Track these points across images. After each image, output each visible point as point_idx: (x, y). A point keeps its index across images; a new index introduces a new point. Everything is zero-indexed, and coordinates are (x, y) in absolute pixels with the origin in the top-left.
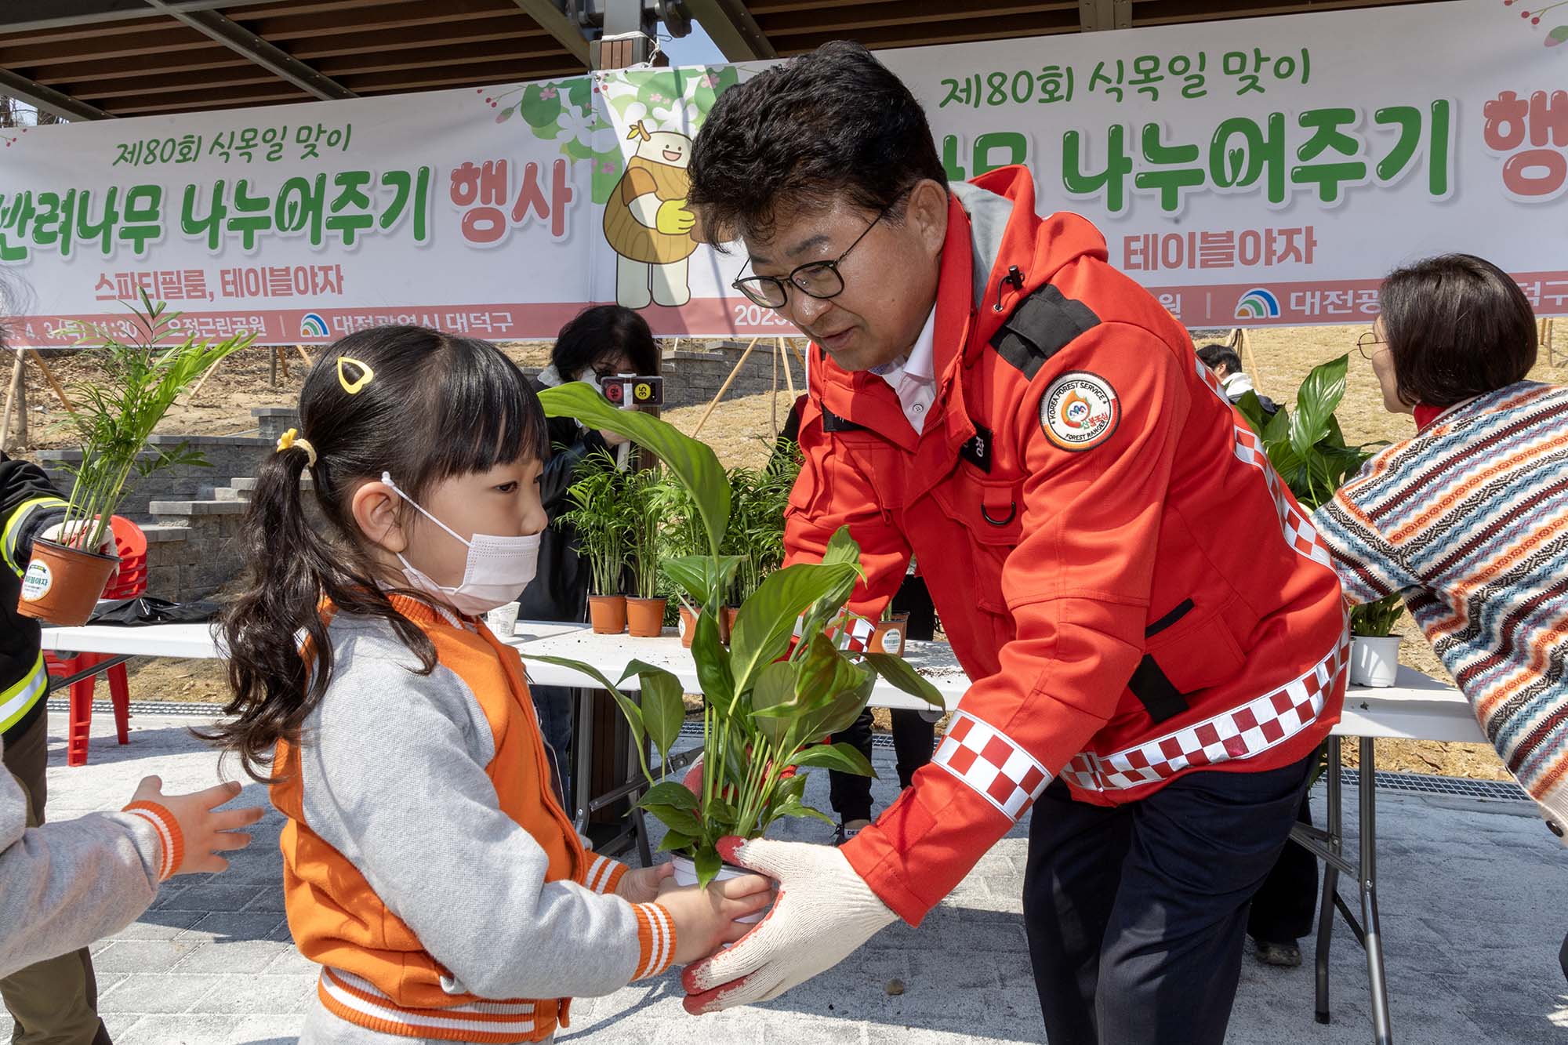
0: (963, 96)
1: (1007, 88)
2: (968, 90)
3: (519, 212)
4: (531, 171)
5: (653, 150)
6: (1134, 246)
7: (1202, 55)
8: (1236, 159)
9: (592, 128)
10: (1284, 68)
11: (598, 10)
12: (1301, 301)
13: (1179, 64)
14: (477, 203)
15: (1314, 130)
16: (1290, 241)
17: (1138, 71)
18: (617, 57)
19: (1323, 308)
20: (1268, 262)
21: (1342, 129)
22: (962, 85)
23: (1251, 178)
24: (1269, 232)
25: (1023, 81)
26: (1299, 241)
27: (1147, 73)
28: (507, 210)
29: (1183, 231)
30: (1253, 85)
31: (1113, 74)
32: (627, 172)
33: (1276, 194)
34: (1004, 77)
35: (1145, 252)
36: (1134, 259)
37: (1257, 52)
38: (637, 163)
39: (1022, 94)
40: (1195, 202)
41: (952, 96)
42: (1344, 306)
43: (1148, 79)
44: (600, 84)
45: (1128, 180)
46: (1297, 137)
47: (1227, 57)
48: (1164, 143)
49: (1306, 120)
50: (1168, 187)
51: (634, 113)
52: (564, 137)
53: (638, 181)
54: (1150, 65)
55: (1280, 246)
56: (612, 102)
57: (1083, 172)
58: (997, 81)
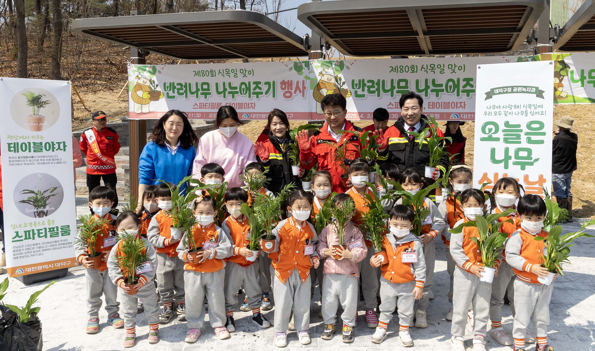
0: (394, 70)
1: (404, 69)
2: (395, 69)
3: (295, 92)
4: (298, 82)
5: (325, 78)
6: (430, 104)
7: (444, 64)
8: (451, 87)
9: (310, 73)
10: (460, 68)
11: (310, 45)
12: (463, 116)
13: (439, 66)
14: (286, 90)
15: (465, 82)
16: (461, 104)
17: (431, 67)
18: (315, 56)
19: (468, 118)
20: (457, 108)
21: (471, 82)
22: (394, 68)
23: (453, 91)
24: (457, 102)
25: (407, 68)
26: (463, 104)
27: (433, 67)
28: (293, 91)
29: (440, 101)
30: (454, 72)
31: (426, 67)
32: (319, 83)
33: (458, 95)
34: (403, 67)
35: (432, 105)
36: (430, 107)
37: (455, 64)
38: (321, 81)
39: (407, 71)
40: (442, 96)
41: (392, 70)
42: (472, 117)
43: (433, 69)
44: (312, 63)
45: (429, 90)
46: (462, 83)
47: (449, 65)
48: (436, 83)
49: (464, 80)
50: (437, 92)
51: (320, 70)
52: (304, 75)
53: (321, 86)
54: (433, 66)
55: (459, 105)
56: (315, 67)
57: (420, 89)
58: (401, 67)
